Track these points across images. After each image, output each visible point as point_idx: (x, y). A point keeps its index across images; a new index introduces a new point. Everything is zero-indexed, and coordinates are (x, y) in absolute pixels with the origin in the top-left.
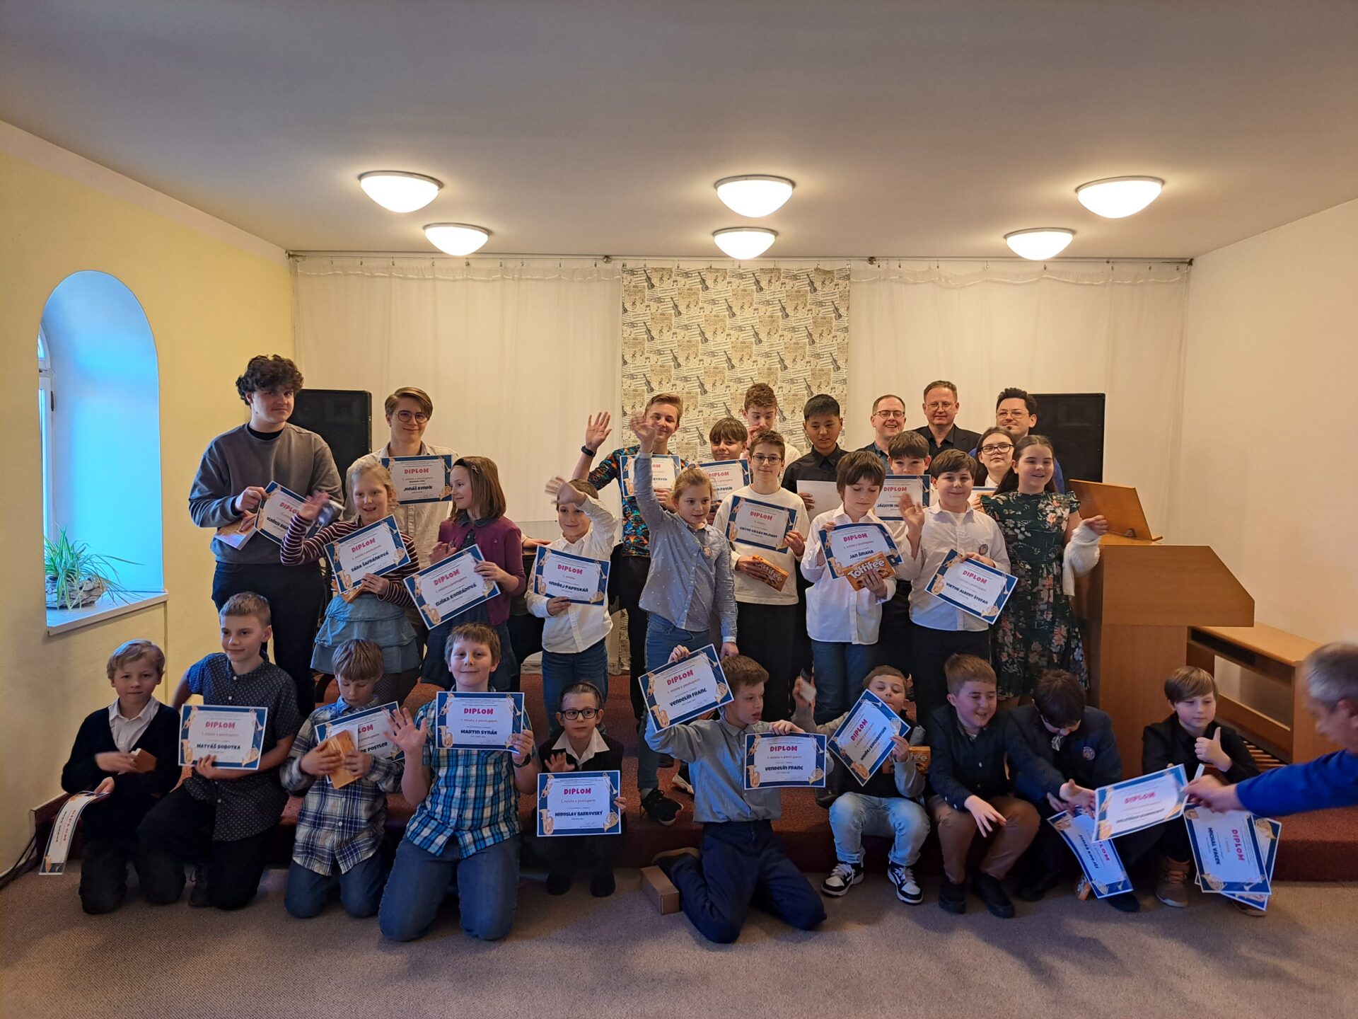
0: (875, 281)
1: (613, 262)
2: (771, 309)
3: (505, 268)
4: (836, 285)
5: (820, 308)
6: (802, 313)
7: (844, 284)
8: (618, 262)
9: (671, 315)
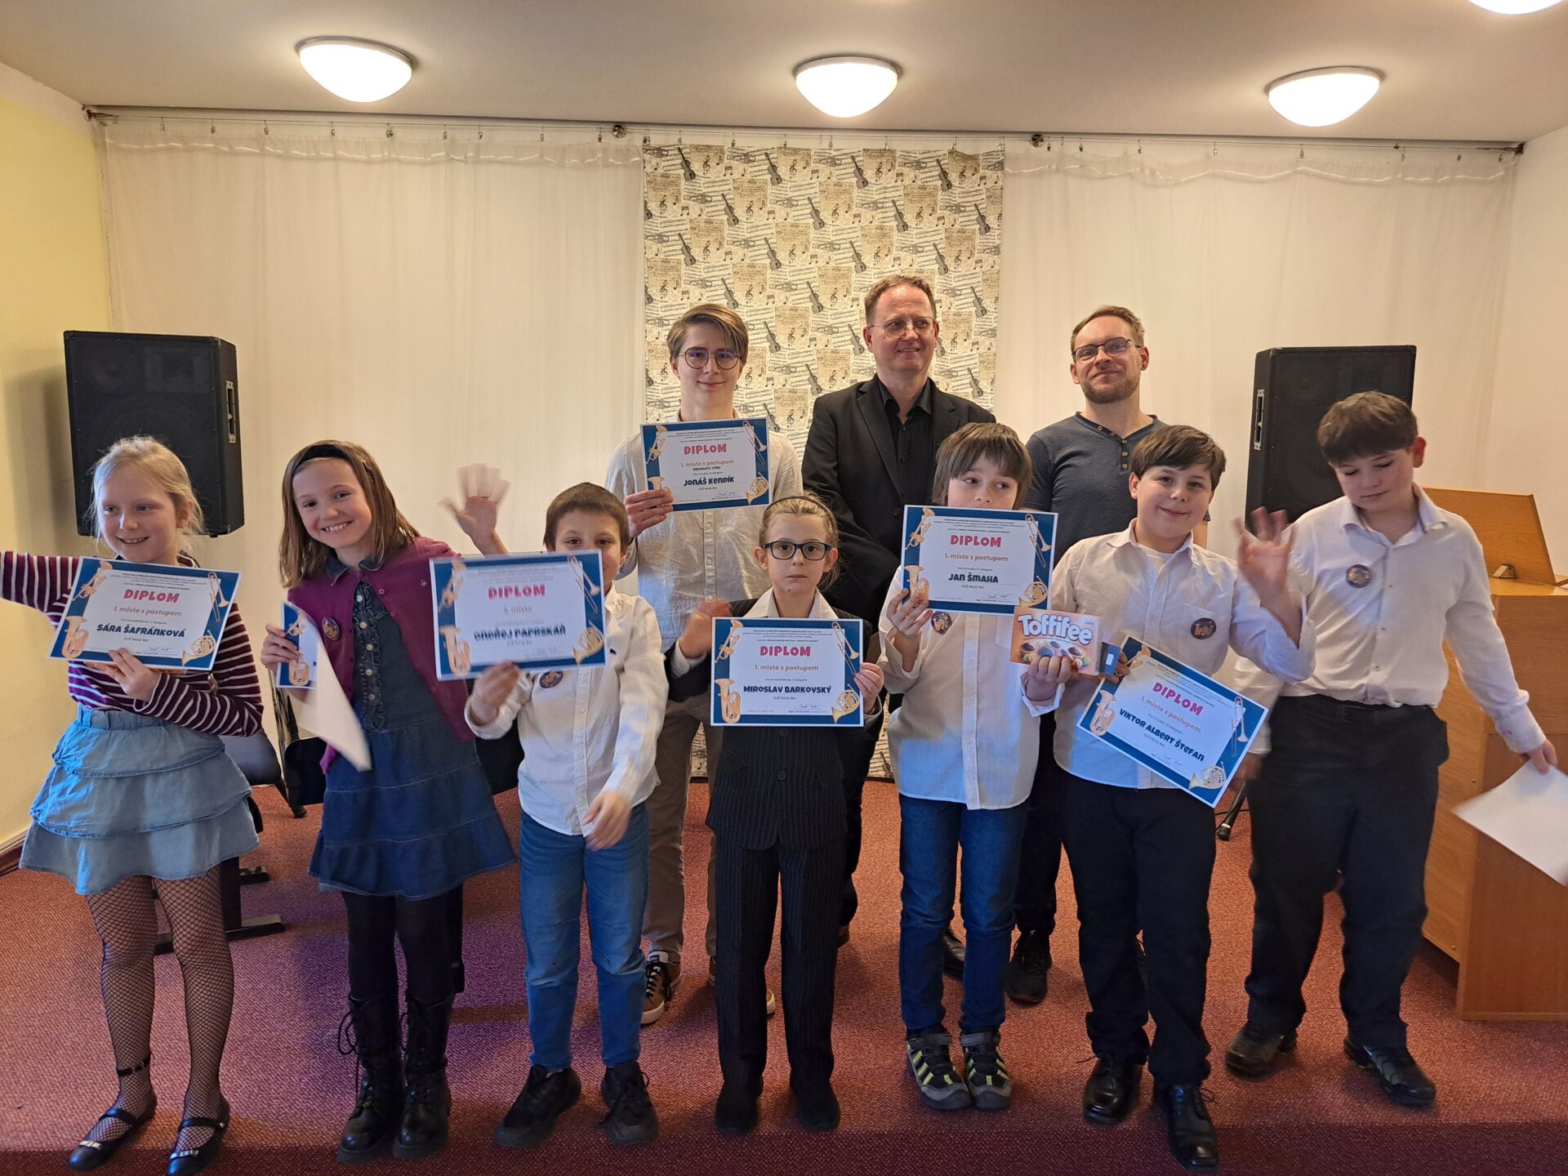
0: (1041, 173)
1: (628, 136)
2: (881, 216)
3: (453, 141)
4: (981, 178)
5: (956, 215)
6: (929, 223)
7: (994, 178)
8: (637, 135)
9: (722, 222)
